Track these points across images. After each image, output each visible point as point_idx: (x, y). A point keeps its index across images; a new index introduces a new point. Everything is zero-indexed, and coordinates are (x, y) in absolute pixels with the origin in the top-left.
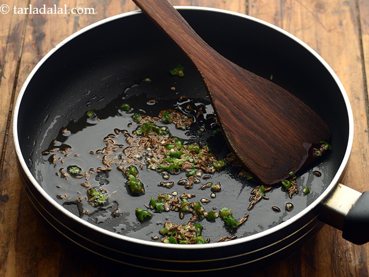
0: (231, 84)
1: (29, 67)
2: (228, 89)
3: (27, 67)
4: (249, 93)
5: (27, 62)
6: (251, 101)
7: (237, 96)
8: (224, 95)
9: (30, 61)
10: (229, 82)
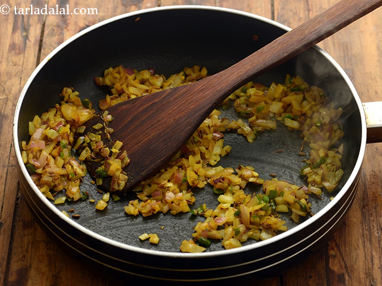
0: (186, 104)
1: (54, 30)
2: (181, 101)
3: (52, 30)
4: (173, 119)
5: (51, 25)
6: (164, 120)
7: (172, 109)
8: (174, 97)
9: (55, 24)
10: (188, 102)
